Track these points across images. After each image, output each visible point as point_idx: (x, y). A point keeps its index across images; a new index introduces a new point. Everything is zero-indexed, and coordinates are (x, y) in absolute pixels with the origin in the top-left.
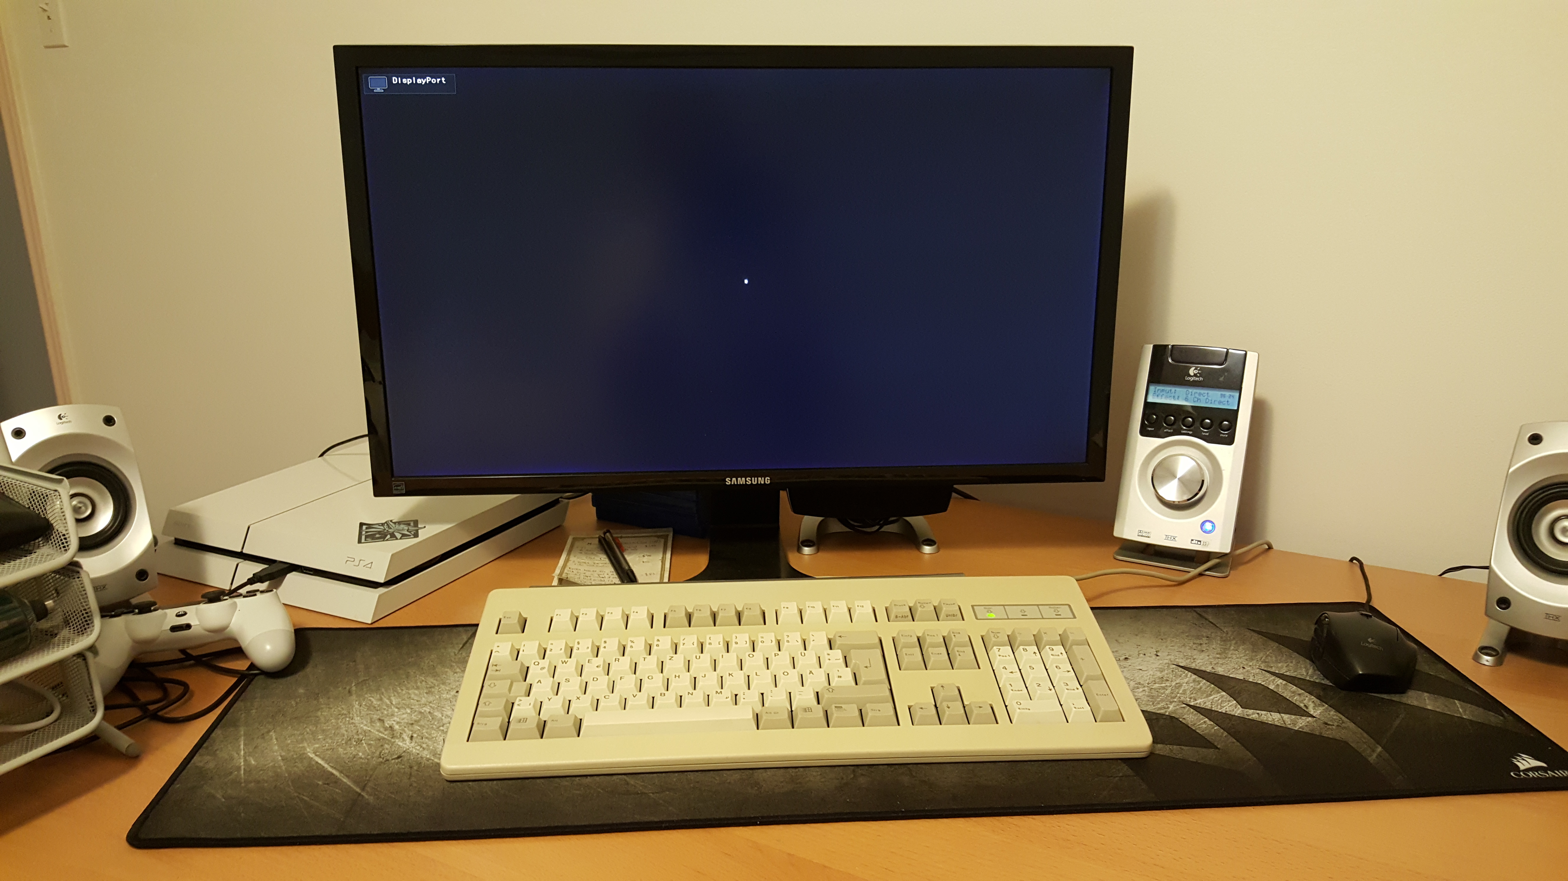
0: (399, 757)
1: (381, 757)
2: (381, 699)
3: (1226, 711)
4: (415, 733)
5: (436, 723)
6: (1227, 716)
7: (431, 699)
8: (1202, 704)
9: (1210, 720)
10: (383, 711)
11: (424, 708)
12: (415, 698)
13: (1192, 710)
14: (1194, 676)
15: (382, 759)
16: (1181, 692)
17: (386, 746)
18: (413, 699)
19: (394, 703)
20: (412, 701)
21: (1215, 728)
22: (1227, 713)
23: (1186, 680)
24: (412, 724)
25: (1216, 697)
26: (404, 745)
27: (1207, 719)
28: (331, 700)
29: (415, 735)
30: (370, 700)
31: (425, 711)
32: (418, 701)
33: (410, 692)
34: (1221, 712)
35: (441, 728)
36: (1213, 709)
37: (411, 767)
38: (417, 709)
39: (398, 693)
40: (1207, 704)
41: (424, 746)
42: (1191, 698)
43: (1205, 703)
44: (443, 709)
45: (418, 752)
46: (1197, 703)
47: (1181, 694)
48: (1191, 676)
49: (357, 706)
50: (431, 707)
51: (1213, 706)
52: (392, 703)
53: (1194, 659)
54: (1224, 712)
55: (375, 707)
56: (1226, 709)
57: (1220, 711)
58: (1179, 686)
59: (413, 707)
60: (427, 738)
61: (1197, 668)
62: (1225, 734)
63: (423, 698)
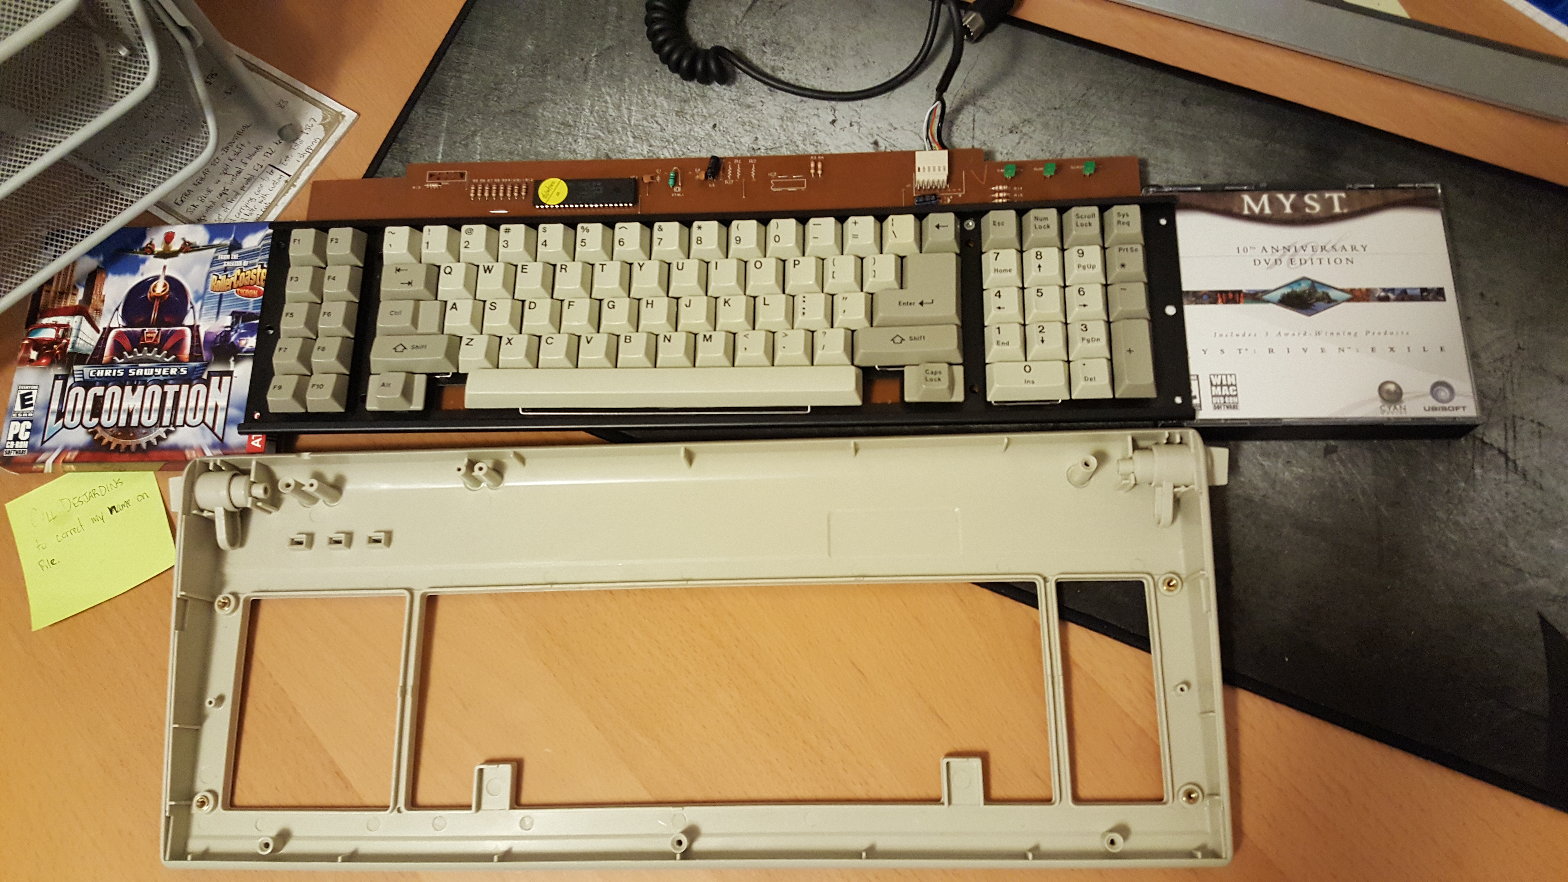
2: (618, 107)
10: (615, 135)
12: (661, 122)
18: (657, 122)
28: (561, 82)
30: (606, 102)
32: (662, 130)
33: (658, 100)
39: (644, 98)
49: (587, 112)
52: (629, 121)
55: (608, 123)
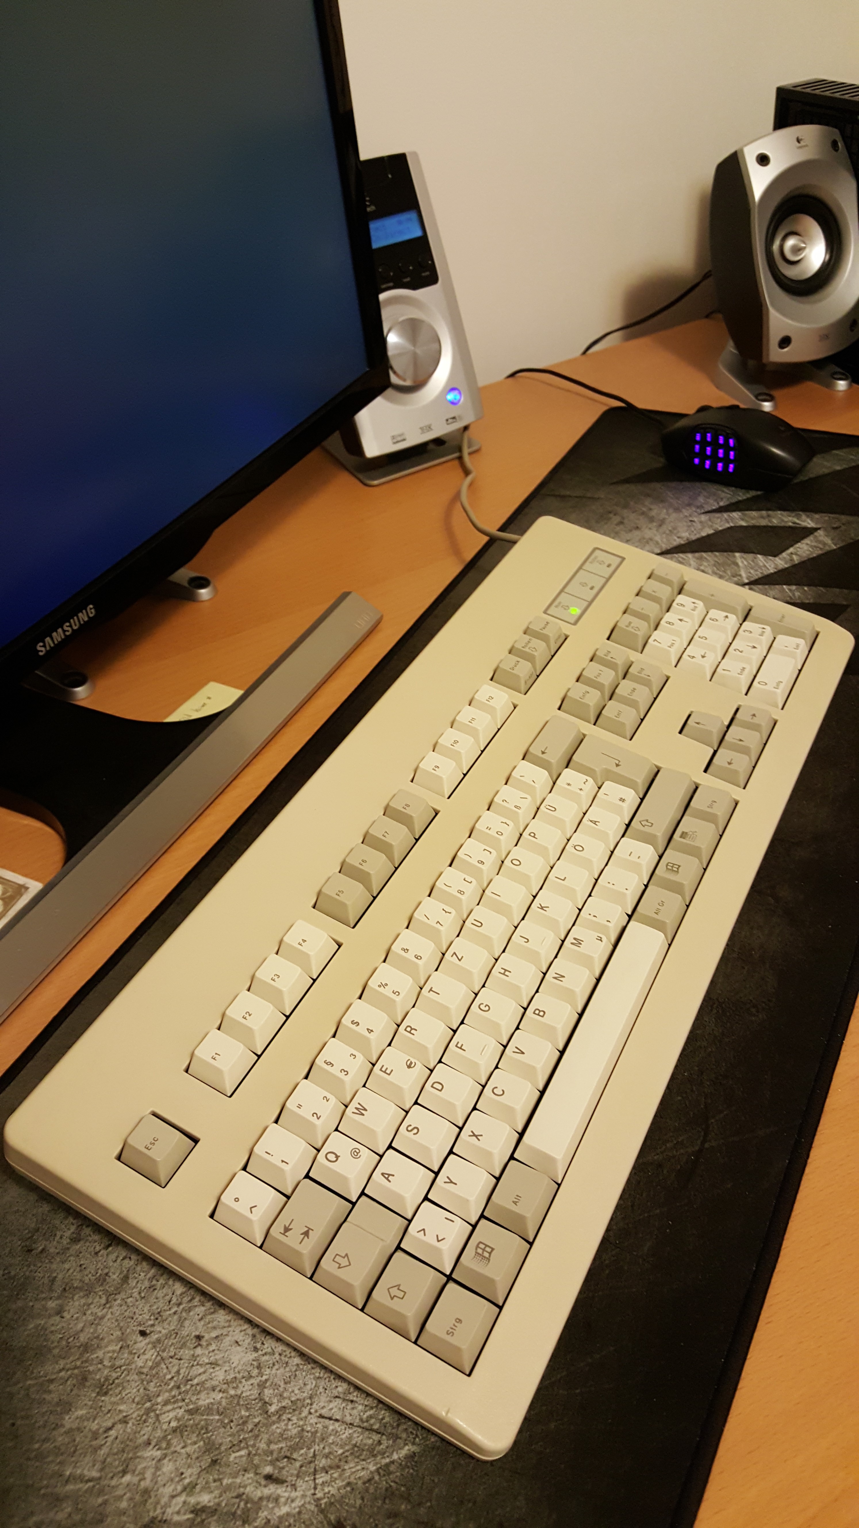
4: (257, 1467)
5: (244, 1413)
7: (133, 1390)
11: (164, 1418)
19: (95, 1474)
20: (113, 1433)
24: (214, 1462)
26: (298, 1503)
29: (268, 1469)
31: (178, 1419)
35: (273, 1409)
38: (159, 1434)
44: (195, 1381)
50: (166, 1403)
59: (141, 1440)
60: (295, 1448)
63: (122, 1407)
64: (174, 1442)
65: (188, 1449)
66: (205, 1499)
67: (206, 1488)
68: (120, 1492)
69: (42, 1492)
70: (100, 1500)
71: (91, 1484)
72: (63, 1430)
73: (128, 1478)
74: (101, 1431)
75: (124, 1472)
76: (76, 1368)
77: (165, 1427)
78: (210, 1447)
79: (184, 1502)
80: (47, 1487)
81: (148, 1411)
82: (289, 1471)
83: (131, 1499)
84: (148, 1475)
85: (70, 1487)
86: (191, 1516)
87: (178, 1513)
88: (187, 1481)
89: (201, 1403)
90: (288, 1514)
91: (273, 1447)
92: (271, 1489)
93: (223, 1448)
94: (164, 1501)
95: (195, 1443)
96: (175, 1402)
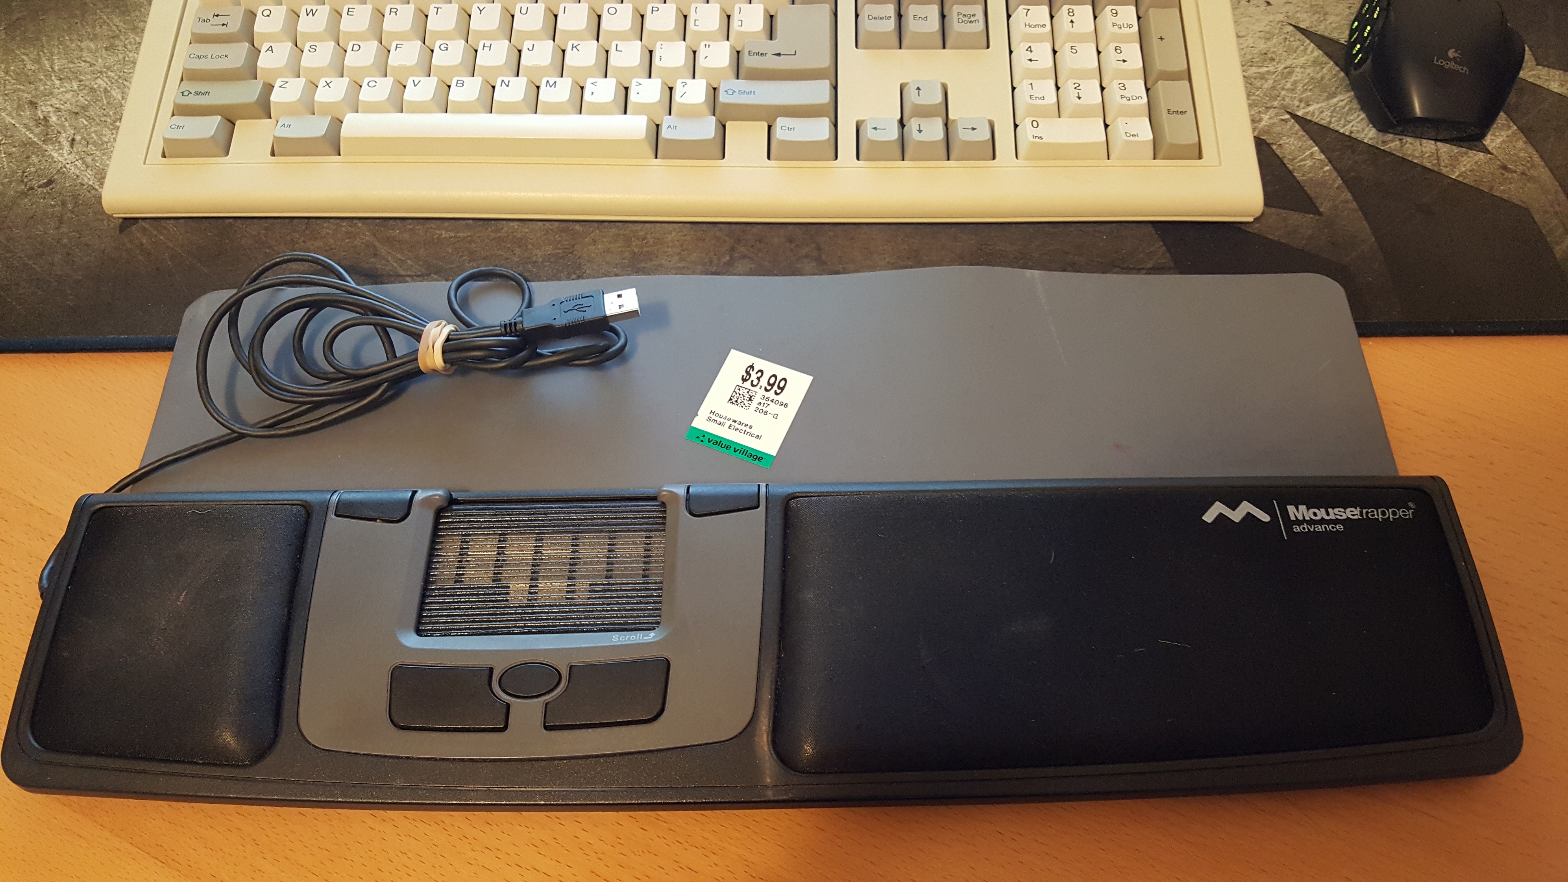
0: (50, 182)
1: (22, 181)
3: (1351, 132)
4: (78, 132)
5: (111, 113)
6: (1351, 142)
8: (1317, 113)
9: (1322, 151)
11: (99, 81)
13: (1297, 127)
14: (1318, 53)
15: (23, 187)
16: (1288, 86)
17: (34, 159)
19: (56, 68)
21: (1327, 168)
22: (1353, 135)
23: (1302, 60)
24: (77, 113)
25: (1342, 101)
26: (60, 159)
27: (1316, 148)
29: (78, 138)
31: (99, 86)
34: (1343, 134)
36: (1331, 126)
37: (64, 204)
38: (87, 83)
40: (1324, 114)
41: (89, 160)
42: (1300, 101)
43: (1322, 112)
45: (77, 172)
46: (1308, 113)
47: (1287, 90)
48: (1312, 52)
50: (109, 77)
51: (1333, 120)
53: (1326, 14)
54: (1347, 133)
56: (1353, 126)
57: (1341, 131)
58: (1289, 71)
60: (95, 144)
61: (1326, 34)
62: (1339, 181)
63: (100, 60)
64: (85, 91)
65: (82, 99)
66: (54, 119)
67: (59, 118)
68: (48, 83)
69: (41, 53)
70: (43, 77)
71: (50, 69)
72: (79, 43)
73: (58, 82)
74: (82, 59)
75: (61, 79)
76: (120, 31)
77: (93, 83)
78: (85, 108)
79: (49, 112)
80: (44, 53)
81: (101, 72)
82: (78, 147)
83: (45, 89)
84: (61, 90)
85: (46, 62)
86: (42, 117)
87: (42, 112)
88: (62, 107)
89: (112, 92)
90: (53, 157)
91: (93, 135)
92: (66, 144)
93: (87, 113)
94: (49, 103)
95: (86, 100)
96: (110, 81)
